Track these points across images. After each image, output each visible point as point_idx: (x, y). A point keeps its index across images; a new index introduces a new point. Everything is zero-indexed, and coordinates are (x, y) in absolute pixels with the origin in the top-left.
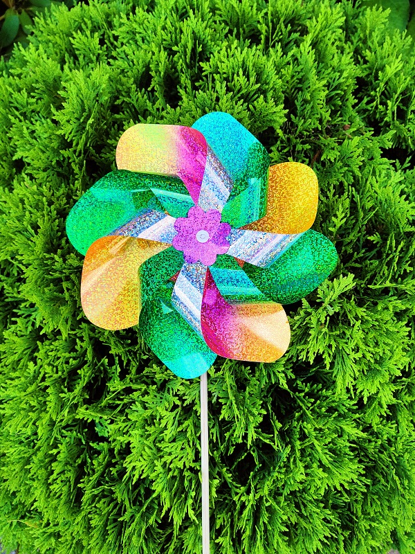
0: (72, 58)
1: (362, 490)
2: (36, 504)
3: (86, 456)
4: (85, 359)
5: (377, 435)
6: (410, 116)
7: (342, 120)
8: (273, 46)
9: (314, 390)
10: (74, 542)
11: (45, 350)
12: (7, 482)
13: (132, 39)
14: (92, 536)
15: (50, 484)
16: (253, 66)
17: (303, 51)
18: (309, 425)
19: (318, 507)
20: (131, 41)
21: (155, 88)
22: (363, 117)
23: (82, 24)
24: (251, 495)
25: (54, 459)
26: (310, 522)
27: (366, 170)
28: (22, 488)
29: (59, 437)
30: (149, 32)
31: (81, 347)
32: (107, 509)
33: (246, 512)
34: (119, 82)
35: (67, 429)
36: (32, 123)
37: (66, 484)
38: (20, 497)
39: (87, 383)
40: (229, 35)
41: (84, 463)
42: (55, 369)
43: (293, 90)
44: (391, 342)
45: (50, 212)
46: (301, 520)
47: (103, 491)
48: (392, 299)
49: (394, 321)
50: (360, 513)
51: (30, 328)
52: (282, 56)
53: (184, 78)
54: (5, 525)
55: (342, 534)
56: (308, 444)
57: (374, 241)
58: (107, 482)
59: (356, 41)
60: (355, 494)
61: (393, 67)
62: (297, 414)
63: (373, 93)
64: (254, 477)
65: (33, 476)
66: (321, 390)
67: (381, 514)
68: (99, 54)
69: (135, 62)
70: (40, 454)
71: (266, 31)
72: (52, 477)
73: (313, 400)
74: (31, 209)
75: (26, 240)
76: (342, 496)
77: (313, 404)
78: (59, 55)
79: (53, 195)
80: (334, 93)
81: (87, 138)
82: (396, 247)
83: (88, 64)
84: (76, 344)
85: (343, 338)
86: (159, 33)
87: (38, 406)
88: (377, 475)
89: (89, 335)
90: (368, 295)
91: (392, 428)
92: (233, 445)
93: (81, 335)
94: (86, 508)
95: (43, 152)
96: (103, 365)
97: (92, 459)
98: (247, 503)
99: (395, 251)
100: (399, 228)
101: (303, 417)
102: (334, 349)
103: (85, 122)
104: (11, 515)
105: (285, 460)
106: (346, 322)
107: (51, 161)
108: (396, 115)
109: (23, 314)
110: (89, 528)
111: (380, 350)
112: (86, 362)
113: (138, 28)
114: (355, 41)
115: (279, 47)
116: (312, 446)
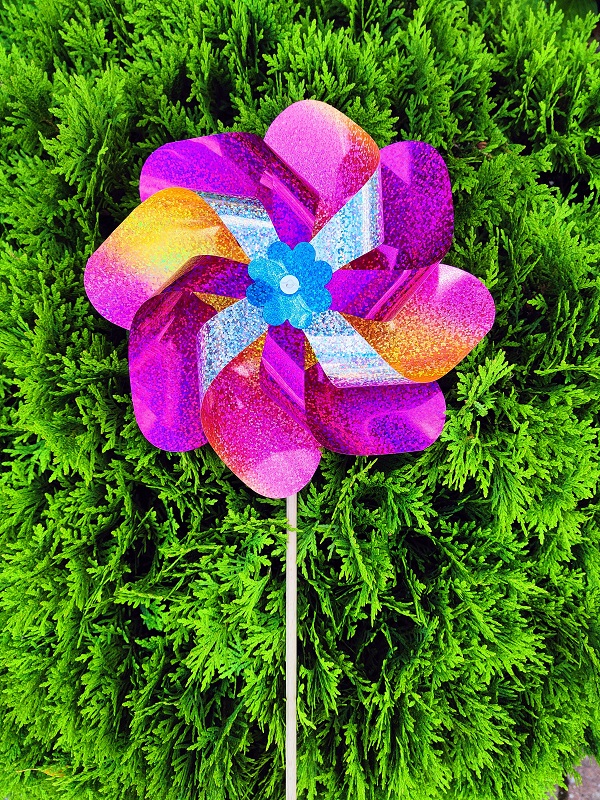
0: (64, 62)
1: (541, 672)
2: (60, 740)
3: (131, 661)
4: (122, 514)
5: (556, 591)
6: (574, 124)
7: (474, 135)
8: (368, 30)
9: (465, 531)
10: (123, 791)
11: (57, 505)
12: (14, 712)
13: (154, 28)
14: (150, 779)
15: (80, 708)
16: (342, 57)
17: (412, 34)
18: (464, 583)
19: (483, 703)
20: (153, 32)
21: (197, 97)
22: (503, 130)
23: (76, 11)
24: (387, 694)
25: (83, 669)
26: (472, 726)
27: (518, 204)
28: (37, 719)
29: (89, 635)
30: (181, 16)
31: (114, 496)
32: (169, 736)
33: (381, 720)
34: (140, 92)
35: (100, 622)
36: (9, 164)
37: (105, 705)
38: (35, 733)
39: (127, 550)
40: (300, 16)
41: (130, 671)
42: (75, 532)
43: (401, 93)
44: (572, 451)
45: (51, 294)
46: (459, 724)
47: (161, 709)
48: (570, 388)
49: (573, 420)
50: (540, 706)
51: (31, 476)
52: (383, 43)
53: (240, 80)
54: (13, 778)
55: (516, 739)
56: (462, 611)
57: (536, 306)
58: (166, 696)
59: (485, 20)
60: (532, 679)
61: (544, 53)
62: (444, 569)
63: (517, 92)
64: (389, 667)
65: (52, 698)
66: (475, 529)
67: (569, 705)
68: (106, 54)
69: (163, 62)
70: (61, 664)
71: (356, 8)
72: (83, 697)
73: (465, 546)
74: (20, 292)
75: (17, 340)
76: (513, 683)
77: (466, 551)
78: (44, 59)
79: (53, 268)
80: (461, 95)
81: (100, 179)
82: (571, 311)
83: (89, 71)
84: (106, 493)
85: (503, 451)
86: (197, 16)
87: (53, 592)
88: (561, 649)
89: (124, 477)
90: (533, 386)
91: (578, 579)
92: (353, 624)
93: (112, 479)
94: (137, 738)
95: (33, 205)
96: (148, 521)
97: (140, 665)
98: (381, 706)
99: (570, 318)
100: (572, 284)
101: (453, 573)
102: (491, 467)
103: (94, 155)
104: (21, 762)
105: (431, 639)
106: (504, 427)
107: (46, 219)
108: (553, 122)
109: (19, 455)
110: (144, 768)
111: (558, 464)
112: (122, 519)
113: (165, 11)
114: (483, 21)
115: (376, 30)
116: (469, 615)
